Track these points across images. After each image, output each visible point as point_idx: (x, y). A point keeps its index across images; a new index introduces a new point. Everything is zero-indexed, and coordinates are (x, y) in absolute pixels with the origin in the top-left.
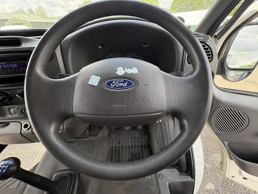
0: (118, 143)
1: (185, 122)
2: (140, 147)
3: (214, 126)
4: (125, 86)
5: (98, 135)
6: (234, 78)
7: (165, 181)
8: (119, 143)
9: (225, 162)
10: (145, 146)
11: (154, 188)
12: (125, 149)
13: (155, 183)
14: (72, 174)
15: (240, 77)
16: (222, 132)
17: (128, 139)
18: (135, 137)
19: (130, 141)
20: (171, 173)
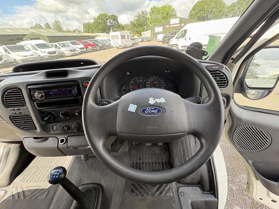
0: (138, 159)
1: (203, 141)
2: (161, 164)
3: (236, 144)
4: (156, 112)
5: (119, 151)
6: (255, 96)
7: (187, 199)
8: (140, 159)
9: (251, 183)
10: (166, 163)
11: (176, 206)
12: (146, 165)
13: (177, 201)
14: (96, 188)
15: (262, 94)
16: (245, 151)
17: (148, 156)
18: (156, 154)
19: (151, 157)
20: (194, 192)
